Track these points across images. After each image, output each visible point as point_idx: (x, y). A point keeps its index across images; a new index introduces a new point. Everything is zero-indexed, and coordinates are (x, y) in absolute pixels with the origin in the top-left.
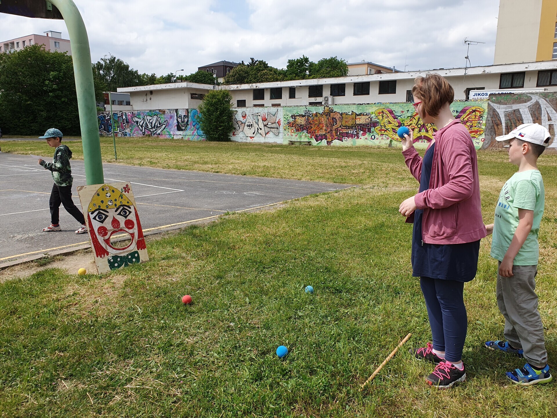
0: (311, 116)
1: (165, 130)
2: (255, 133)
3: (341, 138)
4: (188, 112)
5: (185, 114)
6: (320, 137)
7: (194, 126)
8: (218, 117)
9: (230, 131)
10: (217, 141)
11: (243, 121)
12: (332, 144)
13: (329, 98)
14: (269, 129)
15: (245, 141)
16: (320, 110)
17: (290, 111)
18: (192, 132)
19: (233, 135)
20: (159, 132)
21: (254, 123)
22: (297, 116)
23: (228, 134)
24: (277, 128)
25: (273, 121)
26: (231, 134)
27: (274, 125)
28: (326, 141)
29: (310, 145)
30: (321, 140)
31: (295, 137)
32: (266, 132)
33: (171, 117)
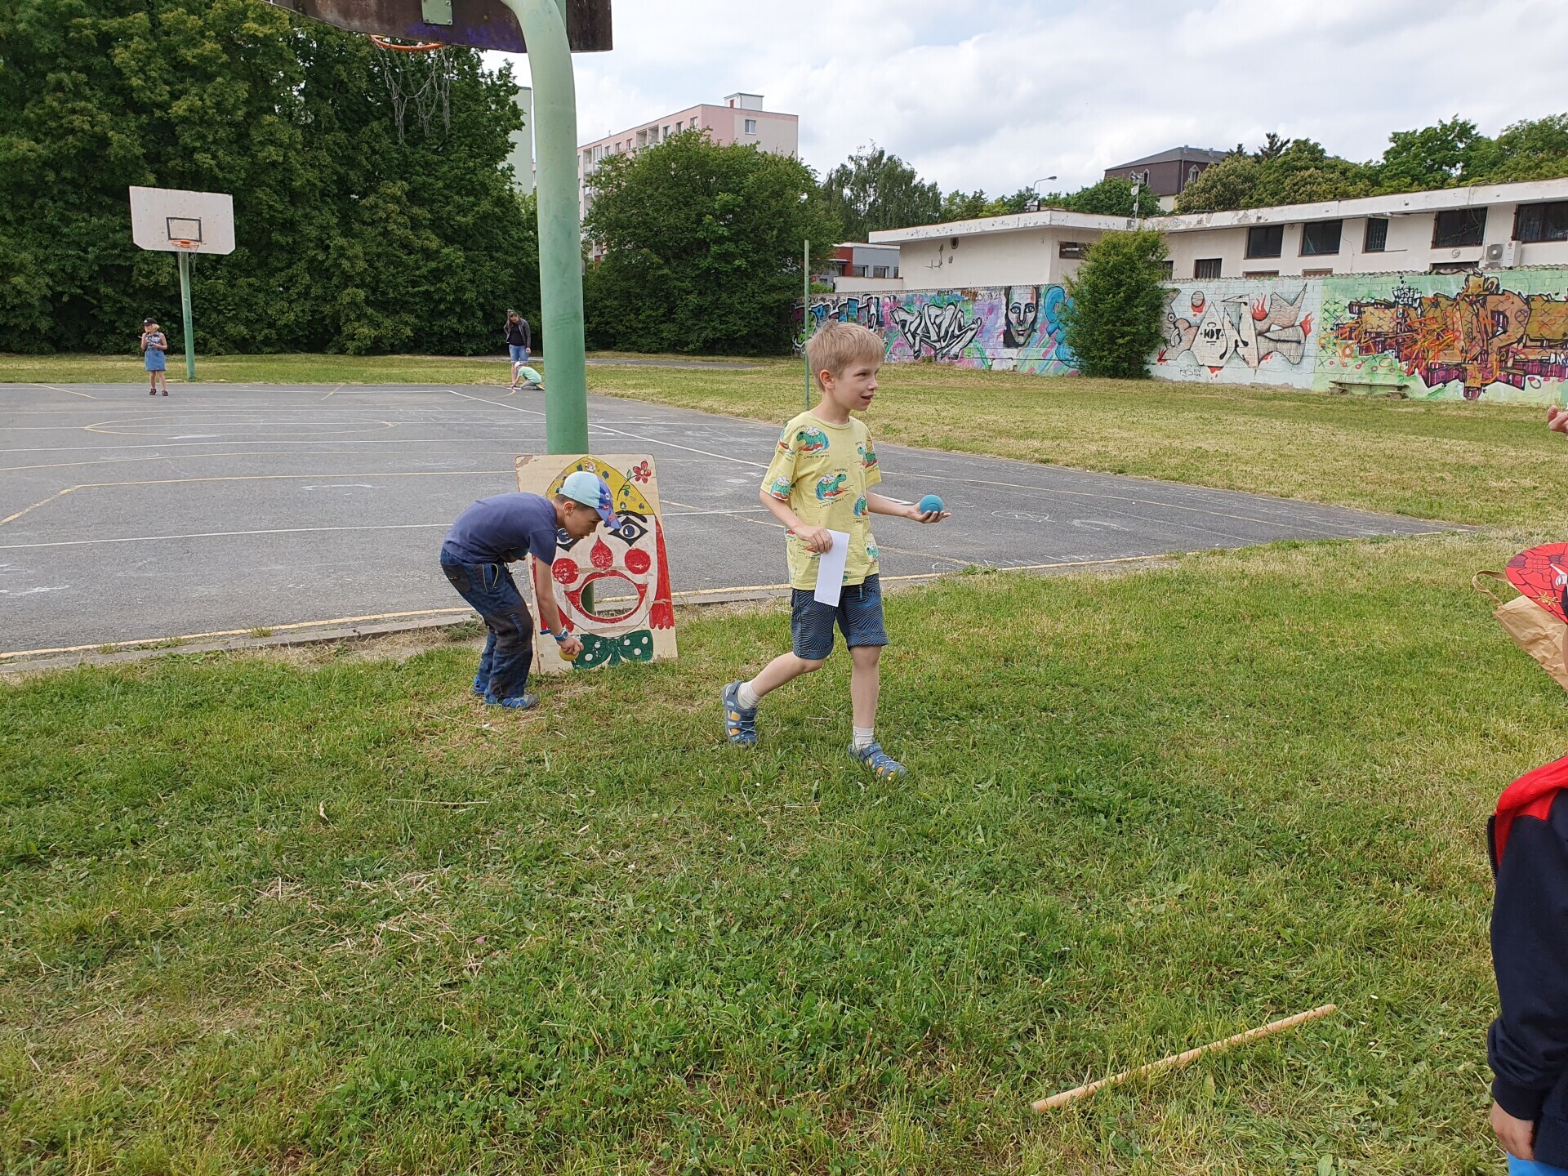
0: (1416, 305)
1: (971, 345)
2: (1227, 356)
3: (1518, 378)
4: (1038, 296)
5: (1029, 301)
6: (1442, 373)
7: (1050, 334)
8: (1120, 308)
9: (1152, 348)
10: (1110, 377)
11: (1193, 320)
12: (1482, 397)
13: (1506, 247)
14: (1272, 344)
15: (1193, 378)
16: (1453, 285)
17: (1345, 290)
18: (1044, 350)
19: (1160, 360)
20: (955, 349)
21: (1227, 326)
22: (1368, 304)
23: (1146, 358)
24: (1299, 342)
25: (1286, 322)
26: (1154, 358)
27: (1289, 334)
28: (1461, 386)
29: (1404, 396)
30: (1445, 383)
31: (1355, 371)
32: (1262, 353)
33: (991, 310)
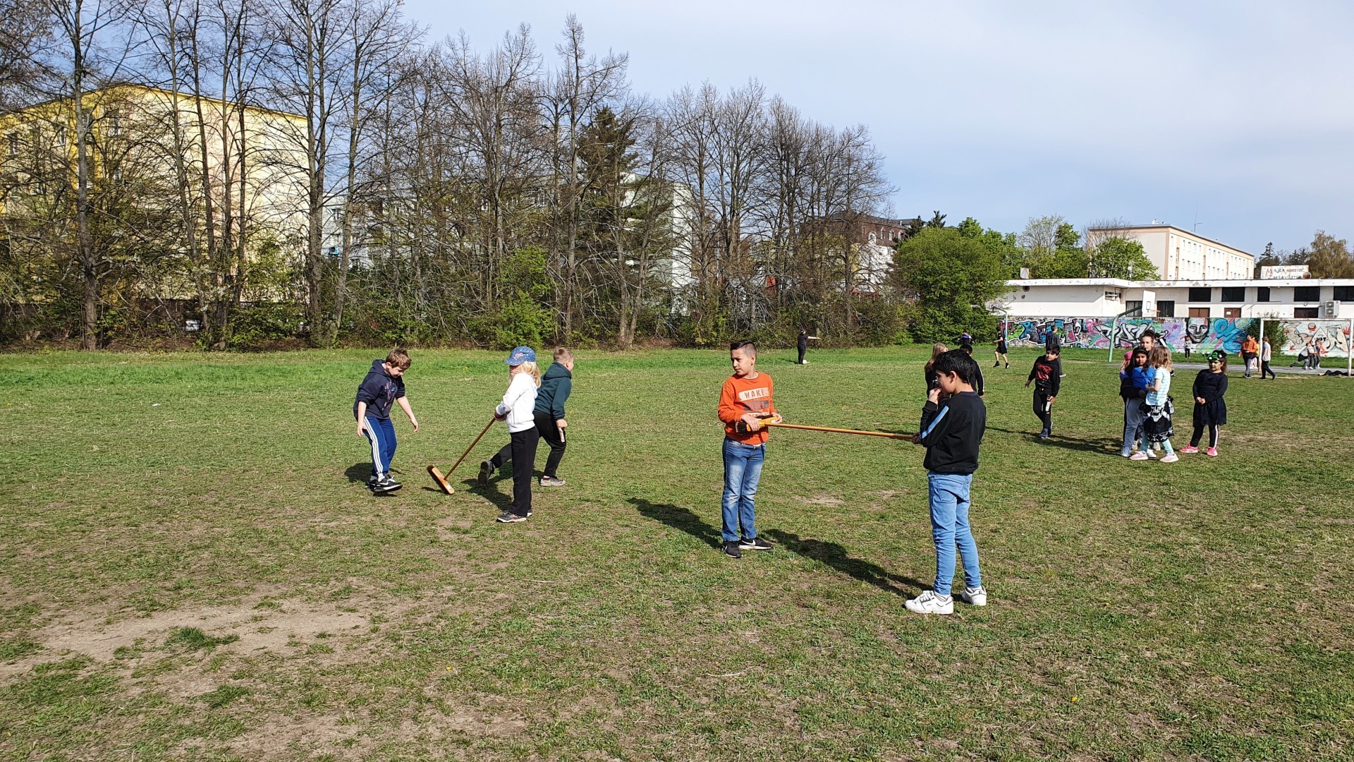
13: (1334, 303)
33: (1175, 327)
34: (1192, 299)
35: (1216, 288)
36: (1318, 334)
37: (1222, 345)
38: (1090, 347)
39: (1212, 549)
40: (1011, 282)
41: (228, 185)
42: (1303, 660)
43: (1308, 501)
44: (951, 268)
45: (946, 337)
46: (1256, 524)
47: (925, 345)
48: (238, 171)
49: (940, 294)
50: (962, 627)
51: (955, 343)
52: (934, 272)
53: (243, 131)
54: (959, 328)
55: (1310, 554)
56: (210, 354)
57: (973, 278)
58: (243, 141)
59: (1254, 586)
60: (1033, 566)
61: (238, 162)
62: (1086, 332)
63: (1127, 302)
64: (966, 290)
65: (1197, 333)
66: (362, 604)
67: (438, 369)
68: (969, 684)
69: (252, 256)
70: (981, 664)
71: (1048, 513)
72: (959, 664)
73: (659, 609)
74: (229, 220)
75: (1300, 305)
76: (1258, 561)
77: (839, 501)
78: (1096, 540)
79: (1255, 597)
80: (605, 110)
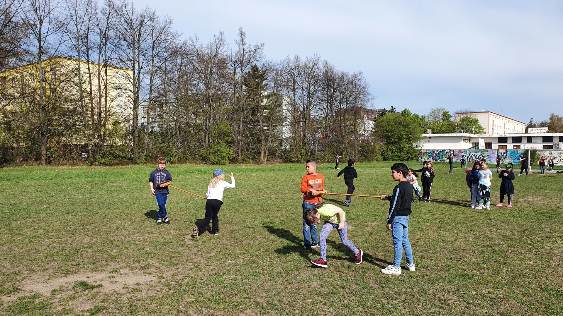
5: (504, 152)
7: (511, 158)
13: (559, 143)
33: (493, 153)
34: (500, 142)
35: (510, 137)
36: (553, 156)
37: (513, 161)
38: (457, 162)
39: (510, 247)
40: (424, 135)
41: (100, 98)
42: (550, 294)
43: (550, 226)
44: (398, 129)
45: (397, 158)
46: (529, 236)
47: (389, 161)
48: (104, 92)
49: (394, 140)
50: (405, 280)
51: (401, 161)
52: (391, 131)
53: (106, 76)
54: (402, 154)
55: (552, 249)
56: (92, 167)
57: (408, 134)
58: (107, 80)
59: (529, 262)
60: (435, 254)
61: (104, 88)
62: (455, 155)
63: (472, 143)
64: (405, 138)
65: (502, 156)
66: (154, 271)
67: (186, 172)
68: (408, 304)
69: (109, 127)
70: (413, 296)
71: (441, 232)
72: (404, 296)
73: (278, 273)
74: (100, 112)
75: (545, 144)
76: (530, 252)
77: (353, 227)
78: (461, 243)
79: (529, 266)
80: (255, 66)
